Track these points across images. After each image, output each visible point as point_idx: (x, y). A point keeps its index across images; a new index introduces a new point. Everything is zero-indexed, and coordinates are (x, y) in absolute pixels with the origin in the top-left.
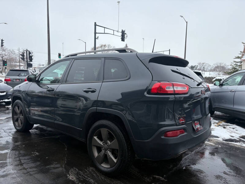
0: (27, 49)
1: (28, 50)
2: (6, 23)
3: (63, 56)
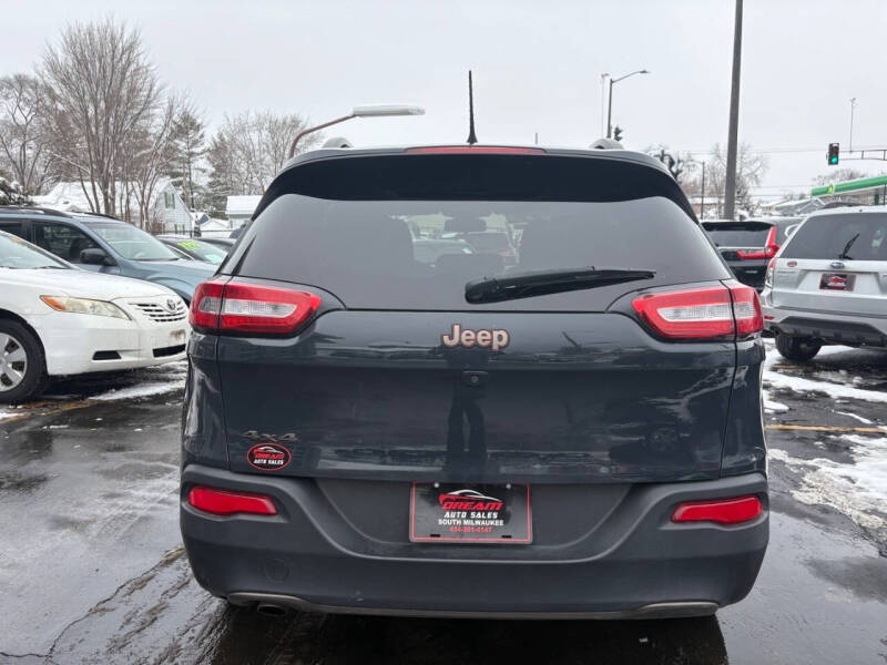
0: (663, 152)
1: (666, 152)
2: (644, 72)
3: (851, 152)
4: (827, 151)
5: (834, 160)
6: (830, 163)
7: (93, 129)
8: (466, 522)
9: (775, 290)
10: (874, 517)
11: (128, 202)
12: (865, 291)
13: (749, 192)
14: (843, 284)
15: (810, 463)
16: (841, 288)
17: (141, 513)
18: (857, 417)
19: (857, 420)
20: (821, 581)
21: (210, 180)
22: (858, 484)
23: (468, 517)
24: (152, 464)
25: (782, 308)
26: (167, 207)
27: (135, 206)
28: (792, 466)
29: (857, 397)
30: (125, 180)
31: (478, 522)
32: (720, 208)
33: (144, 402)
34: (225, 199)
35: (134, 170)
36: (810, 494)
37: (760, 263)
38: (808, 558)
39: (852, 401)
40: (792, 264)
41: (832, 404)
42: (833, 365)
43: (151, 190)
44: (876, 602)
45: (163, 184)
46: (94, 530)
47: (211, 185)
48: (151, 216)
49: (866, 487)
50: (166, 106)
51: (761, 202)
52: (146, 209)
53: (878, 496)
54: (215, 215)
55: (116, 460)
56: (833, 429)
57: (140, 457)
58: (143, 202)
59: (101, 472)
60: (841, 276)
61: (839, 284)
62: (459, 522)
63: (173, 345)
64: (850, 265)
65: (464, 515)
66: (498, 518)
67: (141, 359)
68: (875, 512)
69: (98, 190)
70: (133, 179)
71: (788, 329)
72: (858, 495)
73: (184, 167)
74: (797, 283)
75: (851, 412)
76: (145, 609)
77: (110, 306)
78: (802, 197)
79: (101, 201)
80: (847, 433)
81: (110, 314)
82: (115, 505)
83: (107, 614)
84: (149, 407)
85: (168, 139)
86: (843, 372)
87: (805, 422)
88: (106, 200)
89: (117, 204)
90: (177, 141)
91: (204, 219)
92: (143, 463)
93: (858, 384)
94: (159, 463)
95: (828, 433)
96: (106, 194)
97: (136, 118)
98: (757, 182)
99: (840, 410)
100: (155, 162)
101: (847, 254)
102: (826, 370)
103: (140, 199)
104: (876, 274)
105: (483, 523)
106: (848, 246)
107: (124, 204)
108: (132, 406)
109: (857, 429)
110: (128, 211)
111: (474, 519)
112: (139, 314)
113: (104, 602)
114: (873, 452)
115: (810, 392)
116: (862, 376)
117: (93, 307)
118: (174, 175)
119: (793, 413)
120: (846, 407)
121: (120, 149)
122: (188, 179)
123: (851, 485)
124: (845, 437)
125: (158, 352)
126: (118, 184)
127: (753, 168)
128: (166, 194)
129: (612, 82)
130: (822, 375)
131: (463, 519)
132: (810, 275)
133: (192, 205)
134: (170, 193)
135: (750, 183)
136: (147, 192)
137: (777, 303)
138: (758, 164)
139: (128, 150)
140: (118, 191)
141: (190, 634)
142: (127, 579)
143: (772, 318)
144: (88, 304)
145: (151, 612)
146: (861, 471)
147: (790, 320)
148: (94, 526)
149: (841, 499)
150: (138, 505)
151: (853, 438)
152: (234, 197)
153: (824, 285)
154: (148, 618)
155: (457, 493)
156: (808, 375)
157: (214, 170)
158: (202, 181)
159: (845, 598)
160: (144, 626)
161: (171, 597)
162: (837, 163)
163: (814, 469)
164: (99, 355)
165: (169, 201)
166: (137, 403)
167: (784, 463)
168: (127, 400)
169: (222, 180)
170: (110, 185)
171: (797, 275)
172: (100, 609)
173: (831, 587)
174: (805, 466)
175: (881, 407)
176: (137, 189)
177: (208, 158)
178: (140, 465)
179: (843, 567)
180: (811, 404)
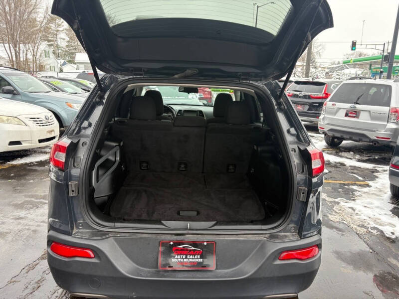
2: (273, 3)
3: (361, 45)
4: (351, 44)
5: (354, 48)
6: (352, 50)
7: (9, 18)
8: (185, 260)
9: (326, 116)
10: (363, 228)
11: (26, 54)
12: (364, 118)
13: (316, 61)
14: (355, 115)
15: (336, 200)
16: (354, 117)
17: (33, 228)
18: (357, 176)
19: (357, 178)
20: (339, 261)
21: (67, 44)
22: (356, 212)
23: (186, 258)
24: (38, 200)
25: (328, 124)
26: (46, 57)
27: (30, 57)
28: (329, 202)
29: (357, 166)
30: (25, 43)
31: (190, 260)
32: (303, 67)
33: (34, 165)
34: (74, 53)
35: (29, 38)
36: (336, 217)
37: (320, 101)
38: (334, 250)
39: (354, 168)
40: (333, 105)
41: (346, 170)
42: (348, 149)
43: (37, 49)
44: (362, 272)
45: (43, 46)
46: (10, 237)
47: (67, 46)
48: (38, 62)
49: (359, 213)
50: (45, 8)
51: (321, 65)
52: (35, 58)
53: (365, 218)
54: (70, 62)
55: (20, 199)
56: (347, 182)
57: (32, 196)
58: (34, 55)
59: (13, 205)
60: (355, 112)
61: (353, 115)
62: (182, 260)
63: (48, 137)
64: (359, 107)
65: (184, 256)
66: (200, 258)
67: (32, 145)
68: (363, 226)
69: (12, 48)
70: (29, 43)
71: (330, 134)
72: (356, 217)
73: (54, 37)
74: (335, 114)
75: (355, 173)
76: (35, 281)
77: (16, 119)
78: (339, 63)
79: (13, 54)
80: (352, 185)
81: (16, 123)
82: (19, 224)
83: (16, 284)
84: (37, 168)
85: (46, 24)
86: (352, 153)
87: (335, 179)
88: (16, 54)
89: (21, 55)
90: (51, 24)
91: (64, 64)
92: (33, 199)
93: (358, 159)
94: (41, 200)
95: (344, 184)
96: (15, 50)
97: (30, 13)
98: (320, 55)
99: (349, 173)
100: (40, 35)
101: (358, 102)
102: (345, 151)
103: (33, 53)
104: (369, 111)
105: (193, 260)
106: (359, 99)
107: (25, 55)
108: (29, 168)
109: (356, 182)
110: (27, 59)
111: (189, 259)
112: (31, 123)
113: (15, 277)
114: (363, 195)
115: (338, 163)
116: (359, 155)
117: (8, 120)
118: (49, 41)
119: (330, 174)
120: (352, 171)
121: (22, 29)
122: (56, 43)
123: (353, 212)
124: (352, 187)
125: (40, 141)
126: (21, 45)
127: (319, 49)
128: (45, 51)
129: (258, 7)
130: (343, 154)
131: (183, 259)
132: (341, 110)
133: (58, 56)
134: (47, 50)
135: (317, 57)
136: (35, 50)
137: (326, 122)
138: (320, 48)
139: (26, 28)
140: (22, 49)
141: (56, 294)
142: (25, 264)
143: (323, 129)
144: (5, 118)
145: (37, 283)
146: (358, 205)
147: (331, 130)
148: (10, 235)
149: (349, 219)
150: (32, 223)
151: (355, 187)
152: (79, 54)
153: (347, 115)
154: (36, 286)
155: (181, 247)
156: (337, 154)
157: (69, 39)
158: (63, 44)
159: (349, 270)
160: (34, 290)
161: (47, 274)
162: (355, 50)
163: (338, 203)
164: (11, 143)
165: (47, 54)
166: (31, 166)
167: (326, 200)
168: (26, 164)
169: (73, 44)
170: (17, 46)
171: (335, 110)
172: (12, 281)
173: (344, 264)
174: (334, 202)
175: (367, 171)
176: (31, 49)
177: (66, 34)
178: (32, 201)
179: (349, 254)
180: (338, 169)
